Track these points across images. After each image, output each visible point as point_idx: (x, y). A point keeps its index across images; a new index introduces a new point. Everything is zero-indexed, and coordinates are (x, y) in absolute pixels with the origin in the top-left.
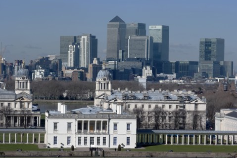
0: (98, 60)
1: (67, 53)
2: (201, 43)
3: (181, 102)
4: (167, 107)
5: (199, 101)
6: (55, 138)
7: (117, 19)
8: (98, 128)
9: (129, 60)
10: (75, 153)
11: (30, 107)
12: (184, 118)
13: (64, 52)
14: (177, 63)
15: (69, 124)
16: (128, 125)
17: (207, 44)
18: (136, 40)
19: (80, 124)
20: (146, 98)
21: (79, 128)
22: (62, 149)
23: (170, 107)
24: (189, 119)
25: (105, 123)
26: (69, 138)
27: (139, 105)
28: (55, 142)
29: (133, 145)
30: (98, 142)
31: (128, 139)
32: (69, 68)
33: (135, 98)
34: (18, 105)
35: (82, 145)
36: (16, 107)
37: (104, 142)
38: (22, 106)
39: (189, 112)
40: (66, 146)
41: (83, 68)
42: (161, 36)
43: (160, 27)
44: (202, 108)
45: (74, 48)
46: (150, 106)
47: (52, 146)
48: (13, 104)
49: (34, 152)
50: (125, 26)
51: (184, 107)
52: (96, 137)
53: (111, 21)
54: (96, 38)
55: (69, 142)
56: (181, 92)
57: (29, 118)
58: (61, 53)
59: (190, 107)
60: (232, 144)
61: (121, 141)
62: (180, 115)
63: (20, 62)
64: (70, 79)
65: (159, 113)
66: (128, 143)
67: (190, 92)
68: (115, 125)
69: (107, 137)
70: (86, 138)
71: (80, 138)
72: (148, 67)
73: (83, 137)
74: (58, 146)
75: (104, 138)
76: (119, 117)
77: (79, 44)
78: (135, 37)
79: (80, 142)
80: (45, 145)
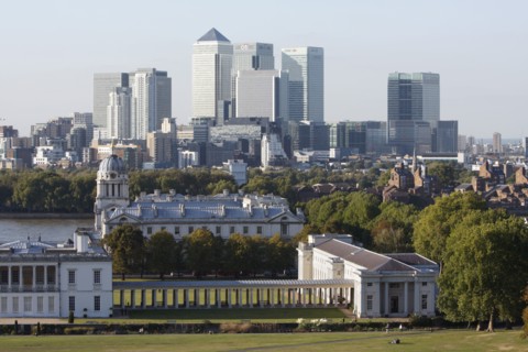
0: (172, 122)
1: (105, 110)
4: (225, 231)
7: (212, 35)
9: (238, 121)
14: (342, 127)
16: (97, 273)
17: (404, 85)
21: (3, 279)
25: (51, 270)
29: (106, 311)
30: (40, 306)
31: (97, 299)
32: (106, 142)
37: (52, 308)
41: (136, 141)
43: (302, 51)
45: (119, 99)
50: (230, 49)
52: (35, 297)
53: (201, 39)
54: (169, 76)
58: (97, 107)
59: (270, 230)
61: (84, 303)
66: (97, 307)
68: (72, 274)
69: (56, 296)
70: (16, 299)
71: (5, 299)
73: (9, 297)
75: (51, 299)
76: (83, 258)
79: (5, 307)
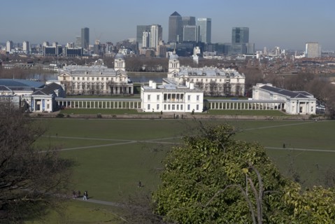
0: (163, 42)
1: (142, 38)
2: (233, 30)
3: (227, 77)
4: (218, 81)
5: (240, 77)
6: (149, 106)
7: (175, 14)
8: (178, 98)
9: (184, 42)
10: (163, 116)
11: (126, 80)
12: (230, 88)
13: (140, 36)
14: (217, 44)
15: (158, 96)
16: (198, 97)
17: (237, 31)
18: (189, 28)
19: (165, 96)
20: (204, 74)
21: (165, 98)
22: (153, 113)
23: (220, 80)
24: (233, 89)
25: (182, 95)
26: (158, 105)
27: (200, 80)
28: (149, 108)
29: (201, 110)
30: (178, 108)
31: (198, 106)
32: (143, 48)
33: (196, 74)
34: (118, 79)
35: (167, 110)
36: (117, 80)
37: (182, 108)
38: (121, 80)
39: (233, 84)
40: (156, 111)
41: (153, 48)
42: (206, 30)
43: (205, 19)
44: (242, 81)
45: (146, 34)
46: (207, 80)
47: (147, 111)
48: (114, 79)
49: (136, 116)
50: (181, 18)
51: (230, 80)
52: (176, 105)
53: (171, 15)
54: (162, 27)
55: (158, 108)
56: (227, 70)
57: (125, 88)
58: (138, 37)
59: (234, 81)
60: (266, 109)
61: (193, 107)
62: (227, 86)
63: (109, 43)
64: (145, 55)
65: (213, 85)
66: (198, 109)
67: (233, 70)
68: (189, 97)
69: (183, 104)
70: (169, 106)
71: (165, 106)
72: (198, 48)
73: (167, 104)
74: (151, 111)
75: (182, 106)
76: (191, 91)
77: (150, 31)
78: (187, 26)
79: (165, 108)
80: (142, 110)
